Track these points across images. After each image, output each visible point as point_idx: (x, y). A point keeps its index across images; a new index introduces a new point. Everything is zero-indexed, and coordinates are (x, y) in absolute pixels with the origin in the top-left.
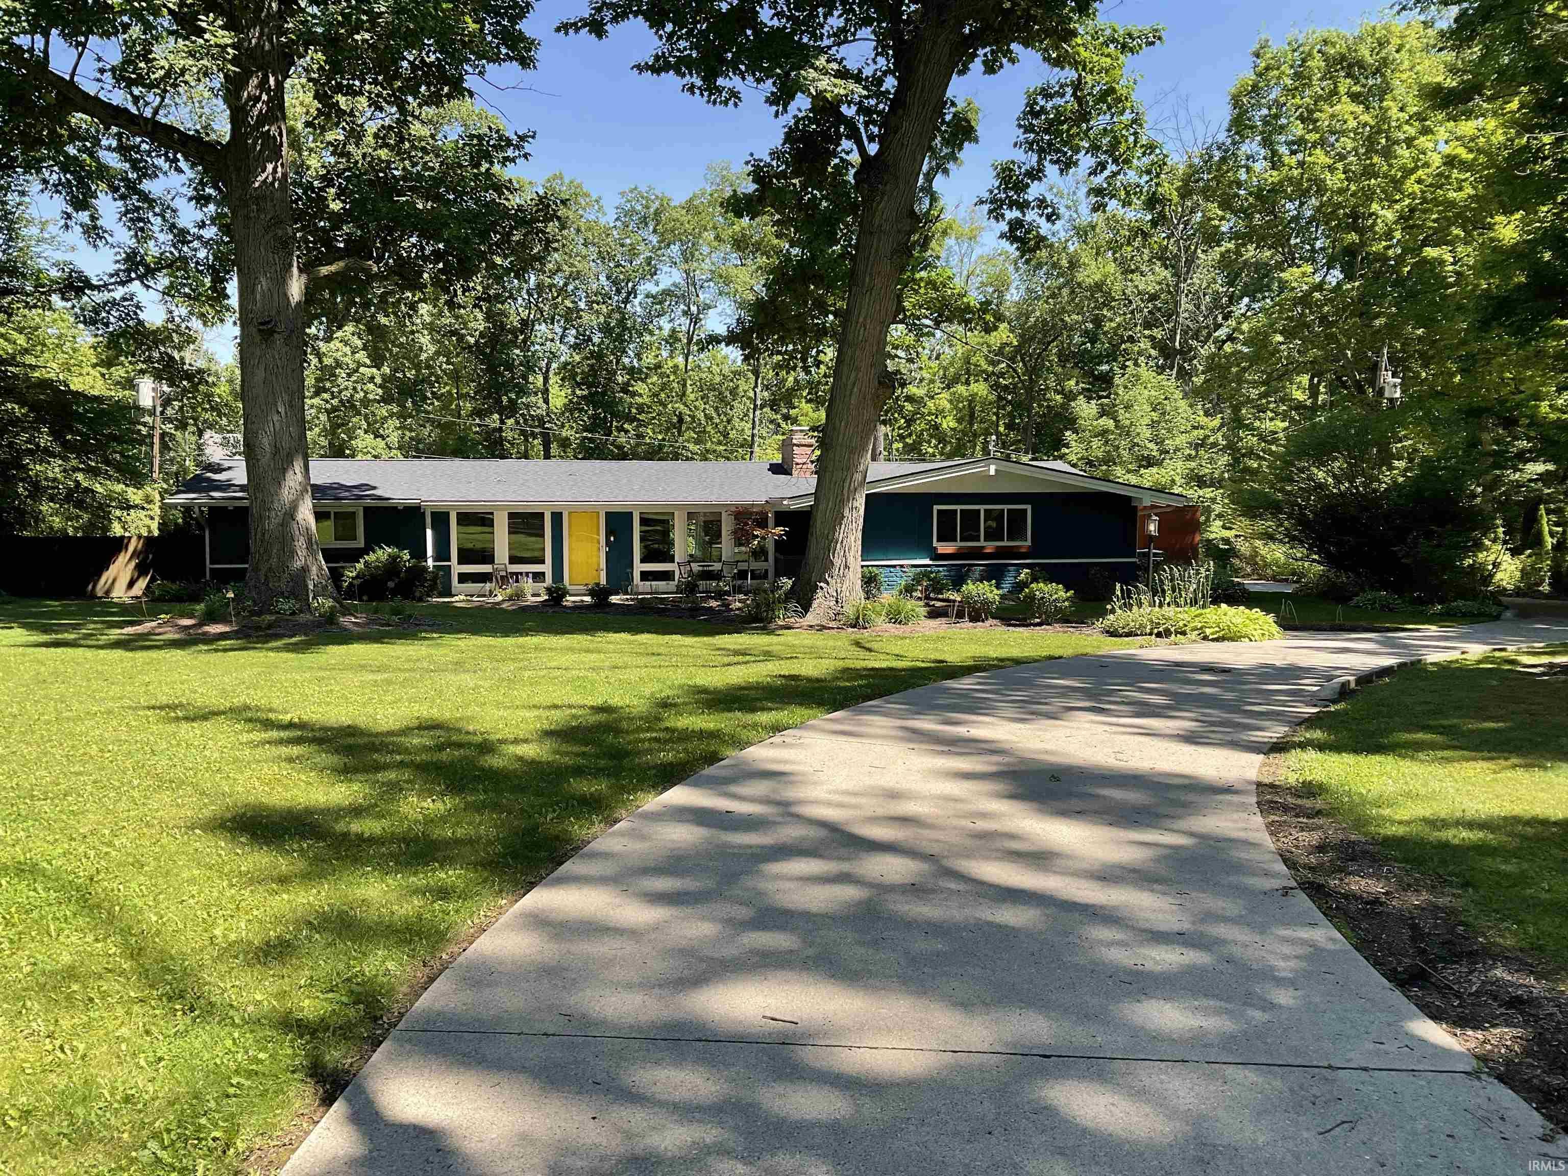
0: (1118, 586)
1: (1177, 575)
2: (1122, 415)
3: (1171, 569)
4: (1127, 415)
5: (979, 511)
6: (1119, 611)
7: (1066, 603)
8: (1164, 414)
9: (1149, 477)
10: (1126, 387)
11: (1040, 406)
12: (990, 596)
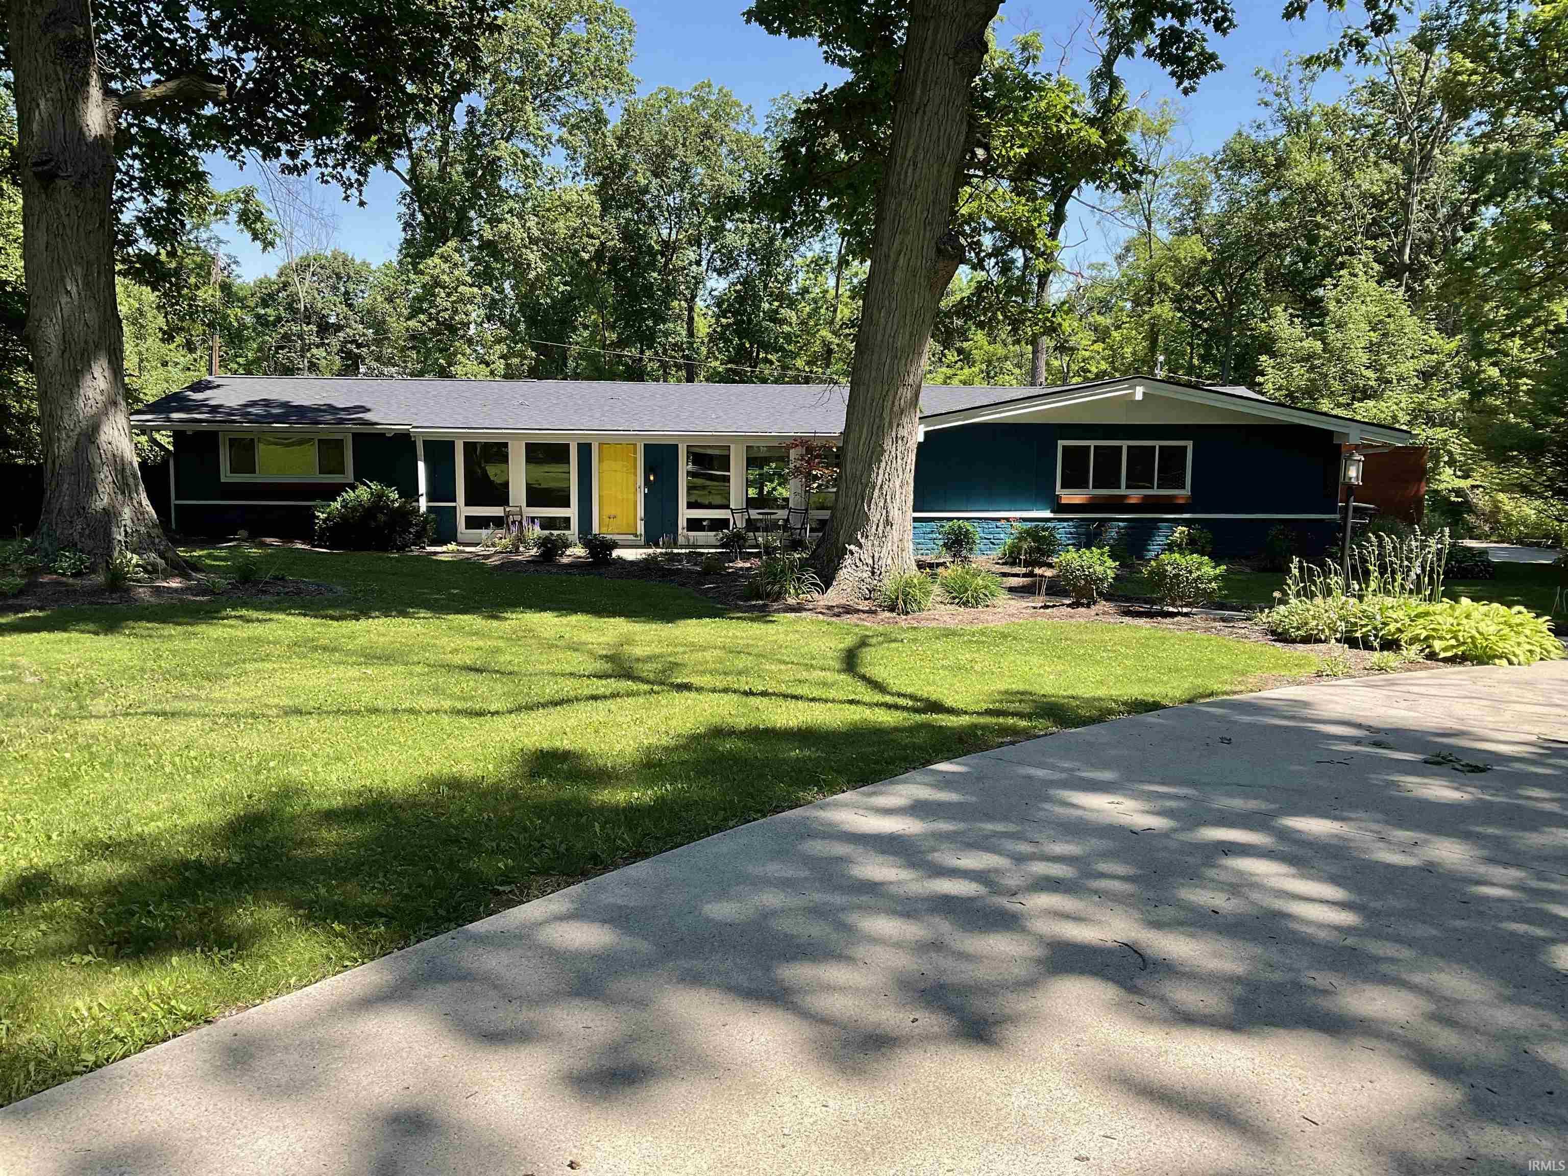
0: (1296, 560)
1: (1389, 547)
2: (1332, 334)
3: (1380, 539)
4: (1339, 335)
5: (1120, 448)
6: (1293, 601)
7: (1214, 585)
8: (1385, 335)
9: (1366, 410)
10: (1338, 301)
11: (1241, 334)
12: (1099, 569)
